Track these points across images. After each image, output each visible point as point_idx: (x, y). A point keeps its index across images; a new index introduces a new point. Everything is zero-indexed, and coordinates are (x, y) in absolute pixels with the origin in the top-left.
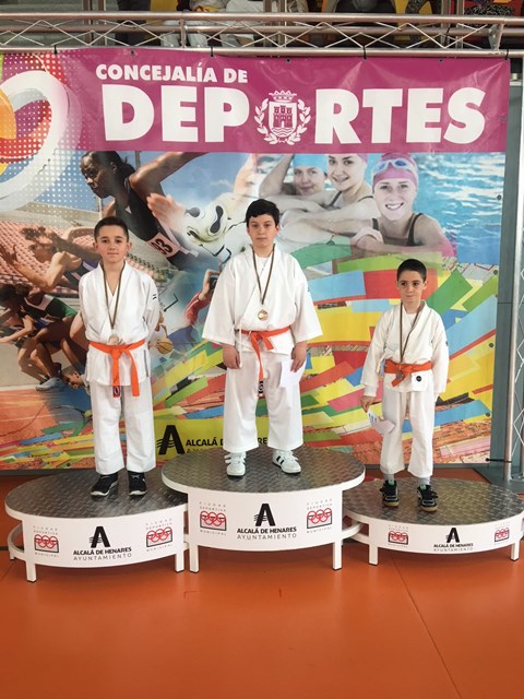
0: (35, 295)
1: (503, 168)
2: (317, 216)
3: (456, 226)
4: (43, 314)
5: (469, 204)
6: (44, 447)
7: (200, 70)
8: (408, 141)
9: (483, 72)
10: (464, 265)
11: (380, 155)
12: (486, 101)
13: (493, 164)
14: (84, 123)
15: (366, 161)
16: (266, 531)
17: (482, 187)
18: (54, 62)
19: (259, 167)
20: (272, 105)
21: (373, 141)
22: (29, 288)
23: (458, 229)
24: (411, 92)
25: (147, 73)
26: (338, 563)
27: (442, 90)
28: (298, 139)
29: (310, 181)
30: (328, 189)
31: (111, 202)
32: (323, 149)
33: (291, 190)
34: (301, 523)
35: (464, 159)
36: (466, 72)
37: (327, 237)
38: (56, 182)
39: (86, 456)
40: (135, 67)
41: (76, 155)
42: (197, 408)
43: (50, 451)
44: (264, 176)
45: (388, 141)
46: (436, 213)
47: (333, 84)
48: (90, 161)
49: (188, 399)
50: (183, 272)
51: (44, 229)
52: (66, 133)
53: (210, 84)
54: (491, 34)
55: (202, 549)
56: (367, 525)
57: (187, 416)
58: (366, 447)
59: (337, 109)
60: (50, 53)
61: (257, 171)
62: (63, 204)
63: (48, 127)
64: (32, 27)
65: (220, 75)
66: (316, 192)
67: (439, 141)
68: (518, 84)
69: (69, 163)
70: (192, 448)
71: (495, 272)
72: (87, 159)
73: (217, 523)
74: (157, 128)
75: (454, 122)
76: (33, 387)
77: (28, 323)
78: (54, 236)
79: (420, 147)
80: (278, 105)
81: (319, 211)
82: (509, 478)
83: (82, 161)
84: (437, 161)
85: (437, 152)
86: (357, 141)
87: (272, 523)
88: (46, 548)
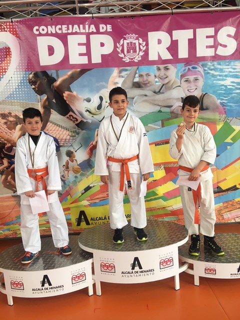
0: (9, 148)
2: (152, 98)
3: (225, 99)
4: (13, 157)
5: (231, 87)
6: (17, 225)
7: (87, 26)
8: (197, 56)
9: (234, 18)
10: (230, 119)
12: (237, 33)
14: (28, 57)
15: (176, 67)
16: (137, 272)
17: (237, 78)
18: (11, 27)
20: (126, 42)
21: (179, 57)
22: (5, 144)
23: (226, 100)
24: (198, 30)
25: (60, 29)
26: (178, 287)
27: (213, 28)
28: (140, 59)
29: (147, 80)
30: (157, 84)
31: (45, 97)
32: (153, 63)
33: (137, 85)
34: (156, 267)
35: (227, 64)
36: (226, 18)
37: (158, 108)
38: (16, 89)
40: (54, 27)
42: (95, 201)
44: (123, 79)
45: (187, 57)
46: (214, 93)
47: (157, 29)
48: (33, 77)
49: (90, 196)
50: (84, 131)
51: (11, 113)
52: (19, 63)
53: (93, 33)
55: (102, 283)
56: (193, 264)
57: (90, 205)
59: (160, 42)
60: (9, 22)
61: (120, 77)
63: (10, 60)
65: (97, 28)
66: (151, 85)
67: (214, 55)
69: (22, 79)
70: (93, 222)
72: (31, 76)
73: (110, 269)
74: (66, 57)
75: (221, 45)
77: (5, 162)
78: (16, 116)
79: (203, 59)
80: (128, 41)
81: (153, 95)
83: (29, 77)
84: (213, 65)
85: (213, 61)
86: (171, 58)
87: (140, 268)
88: (17, 288)
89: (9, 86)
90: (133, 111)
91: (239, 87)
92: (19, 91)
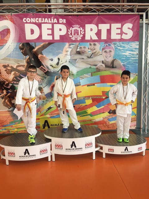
0: (7, 84)
1: (138, 46)
2: (87, 60)
4: (9, 89)
5: (129, 56)
6: (10, 127)
7: (52, 19)
8: (111, 39)
9: (132, 19)
11: (104, 43)
12: (133, 27)
13: (135, 45)
14: (20, 35)
15: (100, 44)
16: (74, 149)
17: (133, 51)
19: (70, 47)
20: (73, 29)
21: (102, 39)
22: (5, 82)
23: (126, 63)
24: (112, 25)
25: (37, 20)
26: (94, 158)
27: (121, 24)
28: (81, 39)
29: (84, 50)
30: (89, 52)
31: (28, 57)
32: (88, 41)
33: (79, 53)
34: (84, 147)
35: (127, 43)
36: (128, 19)
37: (89, 66)
39: (22, 129)
40: (34, 19)
41: (18, 44)
42: (53, 115)
43: (12, 128)
44: (71, 49)
45: (106, 39)
46: (120, 59)
47: (90, 23)
48: (22, 46)
49: (51, 113)
50: (49, 77)
53: (55, 23)
54: (134, 8)
55: (56, 155)
56: (102, 147)
57: (51, 117)
58: (102, 125)
59: (91, 30)
60: (10, 15)
61: (69, 48)
62: (14, 58)
63: (9, 36)
64: (4, 8)
65: (58, 21)
66: (86, 53)
67: (120, 38)
68: (142, 22)
69: (16, 46)
70: (52, 126)
71: (137, 75)
72: (21, 45)
73: (60, 147)
74: (40, 36)
75: (124, 33)
76: (7, 110)
77: (5, 92)
78: (12, 67)
79: (115, 40)
80: (75, 29)
81: (87, 59)
82: (142, 133)
83: (19, 46)
84: (120, 44)
85: (120, 41)
86: (98, 39)
87: (75, 147)
88: (11, 156)
89: (9, 50)
90: (76, 67)
91: (133, 56)
92: (14, 53)
